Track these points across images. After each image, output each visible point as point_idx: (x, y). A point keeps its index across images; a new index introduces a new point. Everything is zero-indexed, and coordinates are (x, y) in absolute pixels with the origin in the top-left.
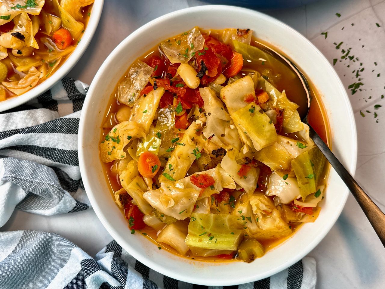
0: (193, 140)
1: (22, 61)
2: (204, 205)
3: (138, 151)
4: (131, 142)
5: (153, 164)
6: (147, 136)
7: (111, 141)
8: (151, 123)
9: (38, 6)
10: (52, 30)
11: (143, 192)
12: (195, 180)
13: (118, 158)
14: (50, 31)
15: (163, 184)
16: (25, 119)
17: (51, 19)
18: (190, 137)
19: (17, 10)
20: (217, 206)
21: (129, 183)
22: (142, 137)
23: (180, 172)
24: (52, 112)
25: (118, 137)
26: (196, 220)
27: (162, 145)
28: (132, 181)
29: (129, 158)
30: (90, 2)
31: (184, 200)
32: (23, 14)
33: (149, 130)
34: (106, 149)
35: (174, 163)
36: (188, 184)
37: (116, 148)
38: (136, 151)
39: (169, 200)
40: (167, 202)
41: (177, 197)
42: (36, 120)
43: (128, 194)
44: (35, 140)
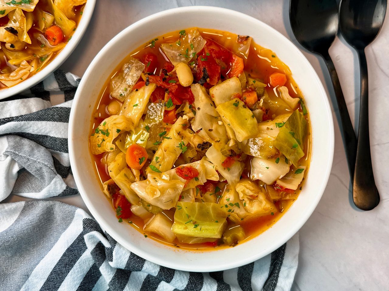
0: (179, 134)
1: (15, 55)
2: (189, 196)
3: (126, 143)
4: (120, 135)
5: (140, 156)
6: (135, 129)
7: (101, 134)
8: (141, 116)
9: (32, 3)
10: (45, 26)
11: (131, 183)
12: (180, 172)
13: (107, 151)
14: (43, 27)
15: (149, 175)
16: (18, 108)
17: (44, 16)
18: (176, 131)
19: (12, 5)
20: (202, 196)
21: (117, 174)
22: (131, 131)
23: (166, 164)
24: (45, 101)
25: (107, 130)
26: (181, 208)
27: (150, 138)
28: (120, 172)
29: (118, 151)
30: (82, 2)
31: (170, 191)
32: (17, 10)
33: (138, 123)
34: (96, 142)
35: (161, 156)
36: (174, 176)
37: (106, 141)
38: (125, 143)
39: (156, 191)
40: (153, 193)
41: (163, 188)
42: (29, 108)
43: (116, 185)
44: (28, 128)
